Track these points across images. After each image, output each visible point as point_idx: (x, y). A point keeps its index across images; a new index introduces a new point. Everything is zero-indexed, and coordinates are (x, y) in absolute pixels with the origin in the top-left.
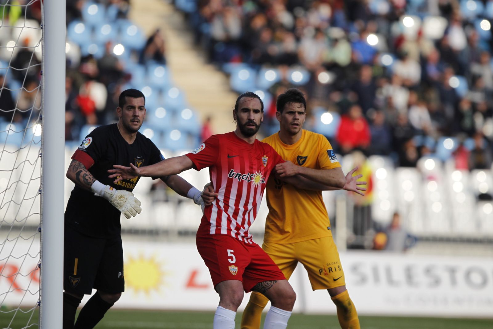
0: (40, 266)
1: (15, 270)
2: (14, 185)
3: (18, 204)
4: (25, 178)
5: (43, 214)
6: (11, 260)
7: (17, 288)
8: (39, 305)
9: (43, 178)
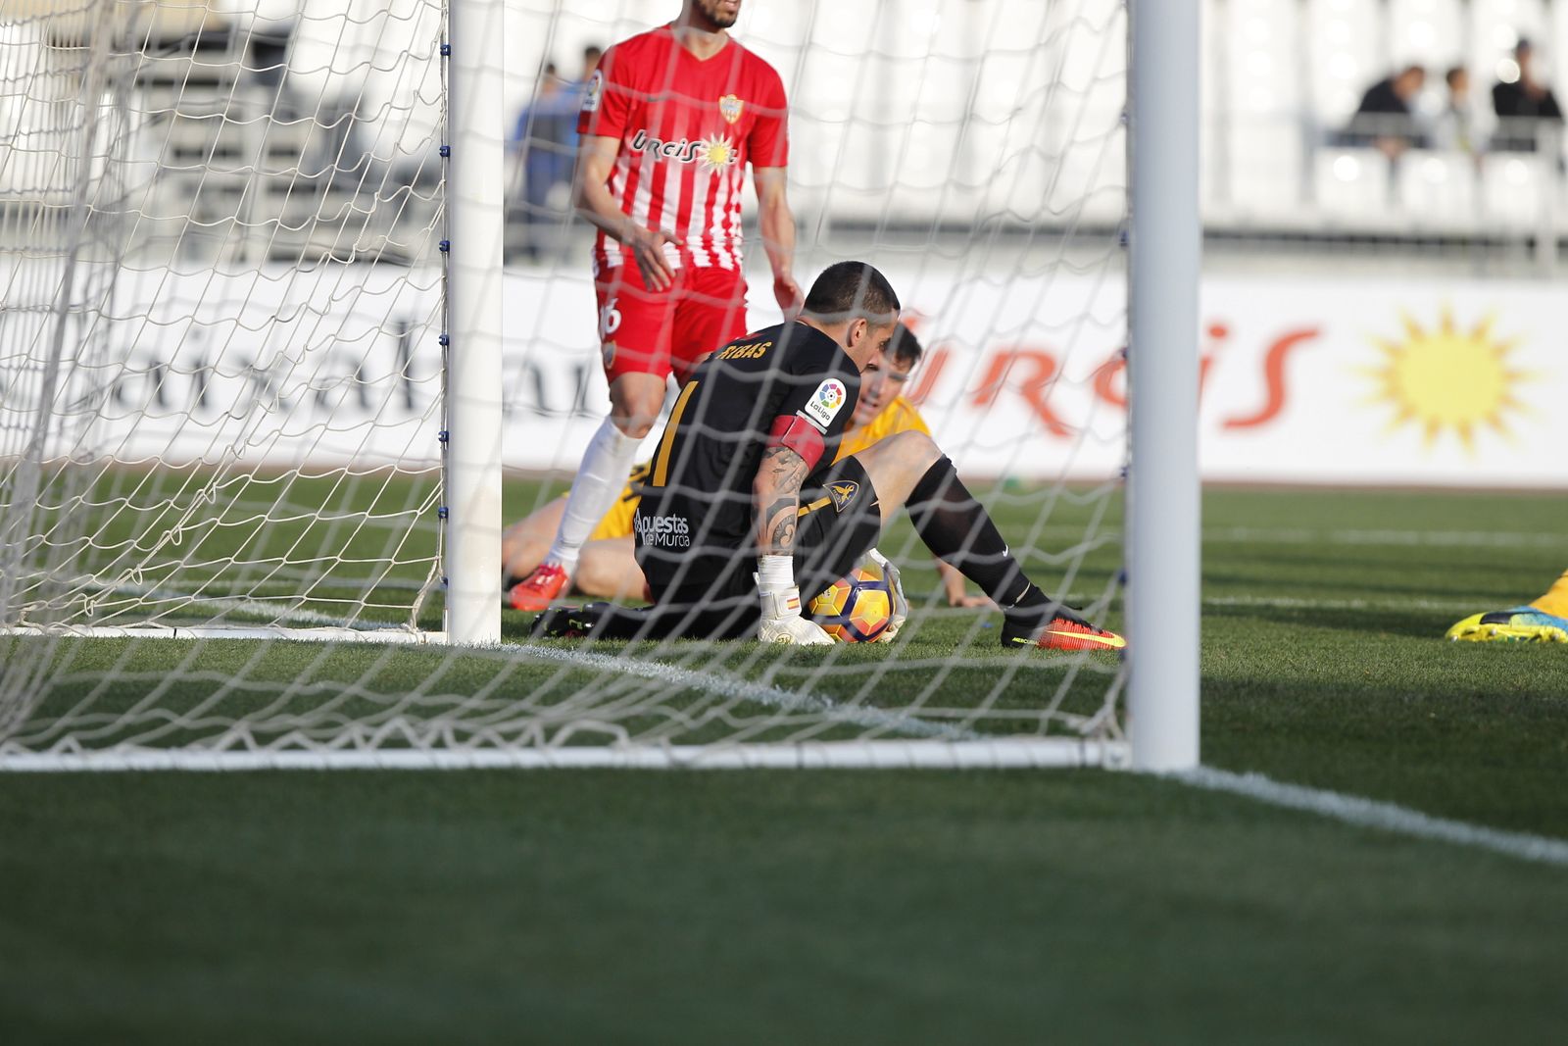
0: (1124, 353)
1: (1047, 366)
2: (1039, 101)
3: (1054, 160)
4: (1075, 76)
5: (1134, 189)
6: (1036, 339)
7: (1055, 426)
8: (1124, 475)
9: (1135, 76)
